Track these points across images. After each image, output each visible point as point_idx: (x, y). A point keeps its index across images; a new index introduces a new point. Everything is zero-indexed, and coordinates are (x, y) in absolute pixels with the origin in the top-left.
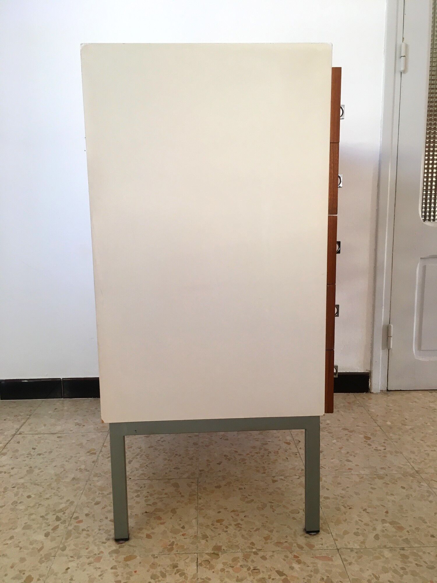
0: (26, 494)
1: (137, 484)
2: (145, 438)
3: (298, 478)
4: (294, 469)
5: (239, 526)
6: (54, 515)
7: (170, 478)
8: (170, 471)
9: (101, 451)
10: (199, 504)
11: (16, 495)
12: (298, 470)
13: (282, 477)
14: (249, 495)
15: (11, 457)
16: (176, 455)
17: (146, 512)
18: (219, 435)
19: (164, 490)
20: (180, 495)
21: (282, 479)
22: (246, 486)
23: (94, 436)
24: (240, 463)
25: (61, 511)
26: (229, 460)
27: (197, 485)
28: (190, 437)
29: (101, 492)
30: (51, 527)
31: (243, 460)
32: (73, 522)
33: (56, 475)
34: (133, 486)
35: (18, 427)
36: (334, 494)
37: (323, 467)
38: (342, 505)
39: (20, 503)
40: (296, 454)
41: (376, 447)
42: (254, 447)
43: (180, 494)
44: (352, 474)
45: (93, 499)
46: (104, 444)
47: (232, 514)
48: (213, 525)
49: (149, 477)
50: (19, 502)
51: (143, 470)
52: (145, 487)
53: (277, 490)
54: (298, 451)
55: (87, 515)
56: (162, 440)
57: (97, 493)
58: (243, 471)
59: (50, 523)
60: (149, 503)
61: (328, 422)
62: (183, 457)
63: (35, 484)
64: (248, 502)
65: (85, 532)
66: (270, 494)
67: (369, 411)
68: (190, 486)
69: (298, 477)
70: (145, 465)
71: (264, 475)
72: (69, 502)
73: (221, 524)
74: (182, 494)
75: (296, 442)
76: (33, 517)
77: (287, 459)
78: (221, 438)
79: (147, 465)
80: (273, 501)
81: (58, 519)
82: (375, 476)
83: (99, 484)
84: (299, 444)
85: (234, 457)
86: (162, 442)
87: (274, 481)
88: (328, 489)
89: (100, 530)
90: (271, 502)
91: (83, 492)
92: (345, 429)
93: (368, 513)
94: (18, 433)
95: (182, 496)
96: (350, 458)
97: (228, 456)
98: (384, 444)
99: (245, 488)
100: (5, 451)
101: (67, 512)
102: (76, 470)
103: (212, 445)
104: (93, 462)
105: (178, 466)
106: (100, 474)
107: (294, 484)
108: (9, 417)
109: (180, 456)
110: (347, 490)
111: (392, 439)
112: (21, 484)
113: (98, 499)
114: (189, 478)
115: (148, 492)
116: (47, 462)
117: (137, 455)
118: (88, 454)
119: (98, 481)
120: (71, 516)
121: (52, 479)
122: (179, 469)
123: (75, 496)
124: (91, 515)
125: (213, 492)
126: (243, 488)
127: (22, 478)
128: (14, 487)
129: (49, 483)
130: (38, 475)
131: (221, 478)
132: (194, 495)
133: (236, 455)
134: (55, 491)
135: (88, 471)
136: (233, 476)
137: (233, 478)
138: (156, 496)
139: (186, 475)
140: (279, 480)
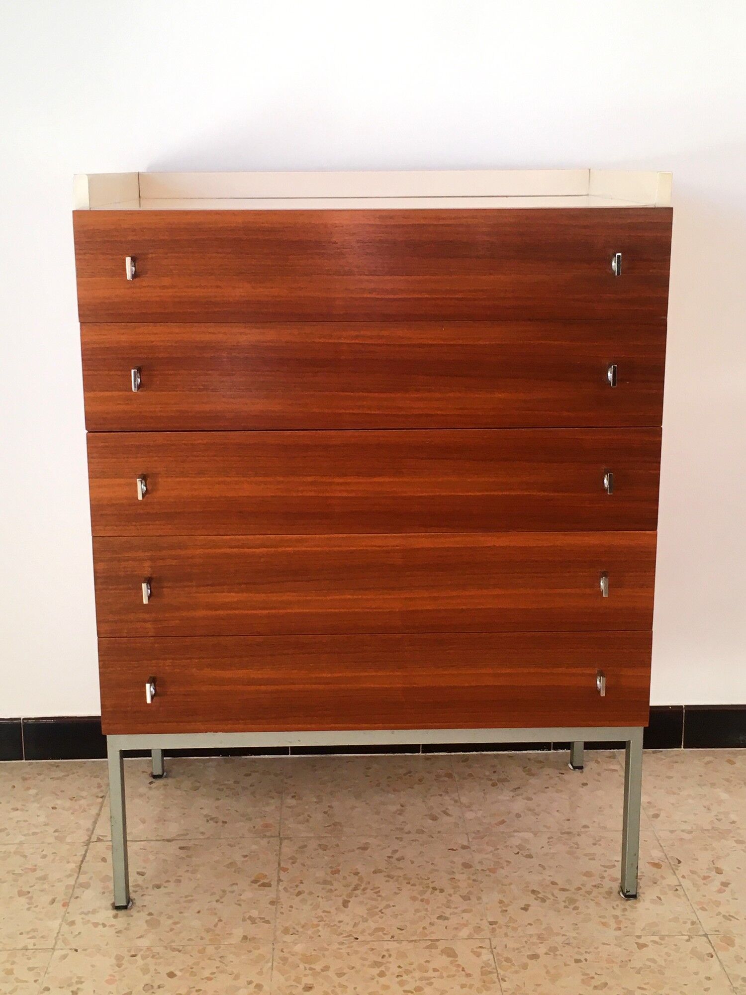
0: (164, 970)
1: (372, 950)
2: (361, 851)
3: (688, 940)
4: (676, 919)
7: (434, 937)
8: (431, 924)
9: (279, 880)
10: (505, 991)
11: (145, 971)
12: (685, 923)
13: (655, 938)
14: (596, 974)
15: (104, 893)
16: (434, 889)
18: (511, 847)
19: (427, 961)
20: (463, 973)
21: (655, 942)
22: (588, 956)
23: (254, 847)
24: (566, 907)
26: (543, 900)
27: (492, 952)
28: (453, 850)
29: (307, 966)
31: (572, 901)
33: (208, 931)
34: (366, 953)
35: (89, 824)
37: (732, 917)
39: (159, 987)
40: (677, 890)
42: (588, 874)
43: (463, 970)
45: (298, 980)
46: (279, 864)
49: (393, 937)
50: (156, 985)
51: (376, 922)
52: (390, 956)
53: (648, 963)
54: (680, 883)
56: (397, 855)
57: (302, 966)
58: (577, 925)
60: (407, 988)
61: (733, 817)
62: (450, 895)
63: (174, 950)
66: (638, 972)
68: (478, 954)
69: (687, 938)
70: (377, 910)
71: (618, 933)
74: (468, 971)
75: (672, 863)
77: (660, 899)
78: (518, 853)
79: (382, 910)
80: (644, 986)
83: (298, 948)
84: (679, 866)
85: (553, 895)
86: (399, 860)
87: (641, 946)
91: (272, 965)
94: (94, 838)
95: (468, 975)
97: (539, 893)
99: (586, 960)
100: (83, 879)
102: (244, 920)
103: (503, 868)
104: (272, 903)
105: (444, 913)
106: (294, 928)
107: (682, 953)
108: (59, 802)
109: (442, 891)
112: (145, 949)
113: (309, 980)
114: (470, 937)
115: (399, 967)
116: (177, 902)
117: (355, 889)
118: (256, 886)
119: (295, 943)
121: (202, 938)
122: (446, 919)
123: (260, 973)
125: (525, 967)
126: (583, 959)
127: (141, 937)
128: (133, 956)
129: (201, 948)
130: (172, 930)
131: (535, 939)
132: (490, 973)
133: (556, 892)
134: (218, 964)
135: (268, 922)
136: (558, 934)
137: (560, 939)
138: (417, 974)
139: (464, 933)
140: (650, 944)
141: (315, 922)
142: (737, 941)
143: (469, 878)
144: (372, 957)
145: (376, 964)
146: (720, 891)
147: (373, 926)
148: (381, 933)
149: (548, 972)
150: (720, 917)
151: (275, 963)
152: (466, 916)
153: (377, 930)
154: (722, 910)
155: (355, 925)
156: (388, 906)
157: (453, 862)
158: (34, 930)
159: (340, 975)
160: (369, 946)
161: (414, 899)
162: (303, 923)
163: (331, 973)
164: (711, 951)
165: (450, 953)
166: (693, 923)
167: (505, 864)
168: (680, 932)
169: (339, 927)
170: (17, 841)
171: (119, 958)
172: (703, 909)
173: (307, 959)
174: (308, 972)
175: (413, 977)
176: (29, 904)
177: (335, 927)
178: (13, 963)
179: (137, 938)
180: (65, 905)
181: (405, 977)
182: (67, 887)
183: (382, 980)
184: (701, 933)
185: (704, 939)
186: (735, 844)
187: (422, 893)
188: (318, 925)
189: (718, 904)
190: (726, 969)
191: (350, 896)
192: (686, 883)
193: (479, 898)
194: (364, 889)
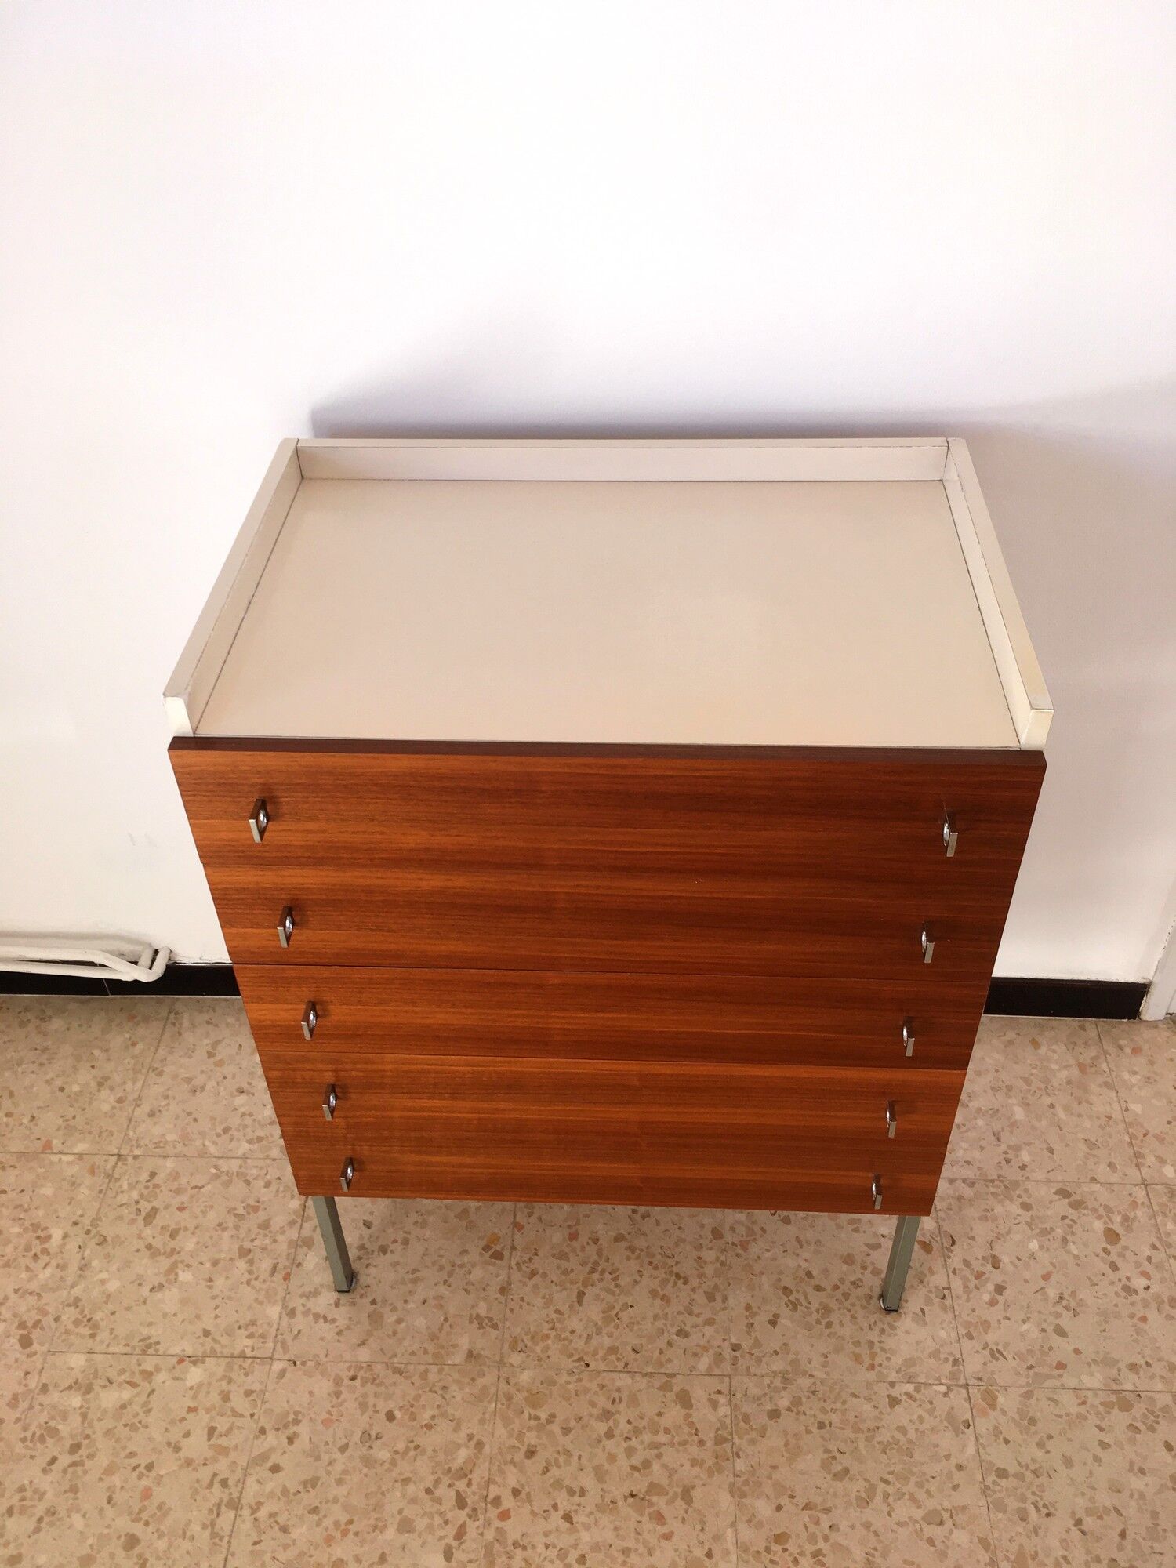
0: (383, 1406)
1: (603, 1387)
3: (946, 1395)
4: (937, 1354)
5: (819, 1560)
6: (450, 1486)
7: (670, 1369)
8: (670, 1344)
9: (513, 1248)
11: (363, 1406)
12: (946, 1360)
13: (910, 1388)
14: (839, 1450)
16: (678, 1276)
17: (632, 1495)
19: (660, 1414)
20: (696, 1438)
21: (909, 1396)
22: (833, 1418)
24: (818, 1322)
25: (462, 1474)
26: (795, 1307)
27: (730, 1402)
29: (532, 1412)
30: (451, 1531)
31: (826, 1310)
32: (493, 1513)
33: (433, 1337)
34: (596, 1393)
36: (1019, 1463)
37: (1000, 1352)
38: (1033, 1503)
39: (377, 1437)
40: (944, 1297)
41: (1128, 1278)
42: (849, 1260)
43: (696, 1432)
44: (1063, 1387)
47: (805, 1517)
48: (768, 1550)
49: (626, 1365)
50: (374, 1434)
51: (610, 1335)
52: (620, 1400)
53: (897, 1435)
54: (949, 1283)
55: (516, 1493)
57: (526, 1414)
58: (827, 1357)
59: (449, 1516)
60: (634, 1461)
61: (1024, 1156)
62: (694, 1290)
63: (395, 1370)
64: (837, 1476)
65: (519, 1551)
66: (884, 1452)
67: (1127, 1109)
68: (714, 1405)
69: (943, 1389)
70: (613, 1313)
71: (871, 1376)
72: (472, 1444)
73: (785, 1550)
74: (701, 1435)
75: (945, 1241)
76: (411, 1489)
77: (924, 1312)
79: (618, 1313)
80: (890, 1478)
81: (461, 1502)
82: (1113, 1398)
84: (952, 1251)
85: (806, 1297)
87: (894, 1402)
88: (1007, 1442)
89: (547, 1546)
90: (886, 1482)
91: (496, 1407)
92: (1063, 1193)
93: (1083, 1533)
95: (701, 1443)
96: (1066, 1322)
97: (791, 1292)
98: (1147, 1267)
99: (830, 1424)
101: (476, 1477)
102: (471, 1321)
103: (756, 1239)
104: (502, 1290)
105: (685, 1324)
106: (523, 1340)
107: (936, 1417)
109: (686, 1281)
110: (1049, 1444)
111: (1170, 1246)
112: (365, 1366)
113: (531, 1438)
114: (709, 1373)
115: (629, 1422)
116: (403, 1281)
117: (593, 1271)
118: (487, 1256)
119: (521, 1368)
120: (485, 1493)
121: (425, 1352)
122: (687, 1335)
123: (482, 1421)
124: (523, 1495)
125: (763, 1432)
126: (827, 1423)
127: (362, 1343)
128: (353, 1378)
129: (422, 1368)
130: (395, 1333)
131: (778, 1382)
132: (726, 1440)
133: (810, 1290)
134: (439, 1400)
135: (495, 1326)
136: (804, 1373)
137: (805, 1382)
138: (647, 1437)
139: (704, 1364)
140: (904, 1398)
141: (546, 1330)
142: (1001, 1400)
143: (717, 1259)
144: (603, 1402)
145: (606, 1415)
146: (993, 1303)
147: (607, 1342)
148: (613, 1357)
149: (787, 1444)
150: (986, 1352)
151: (499, 1405)
152: (709, 1330)
153: (613, 1350)
154: (991, 1337)
155: (589, 1338)
156: (626, 1306)
157: (702, 1226)
158: (253, 1323)
159: (566, 1431)
160: (599, 1380)
161: (654, 1293)
162: (533, 1329)
163: (555, 1428)
164: (968, 1416)
165: (685, 1400)
166: (956, 1362)
167: (759, 1232)
168: (939, 1379)
169: (571, 1341)
170: (240, 1153)
171: (338, 1381)
172: (969, 1336)
173: (535, 1400)
174: (533, 1423)
175: (642, 1442)
176: (250, 1272)
177: (566, 1342)
178: (230, 1381)
179: (359, 1345)
180: (287, 1277)
181: (634, 1442)
182: (290, 1242)
183: (609, 1445)
184: (962, 1381)
185: (964, 1391)
186: (1020, 1211)
187: (664, 1282)
188: (548, 1336)
189: (986, 1325)
190: (981, 1450)
191: (585, 1285)
192: (957, 1284)
193: (725, 1299)
194: (603, 1272)
